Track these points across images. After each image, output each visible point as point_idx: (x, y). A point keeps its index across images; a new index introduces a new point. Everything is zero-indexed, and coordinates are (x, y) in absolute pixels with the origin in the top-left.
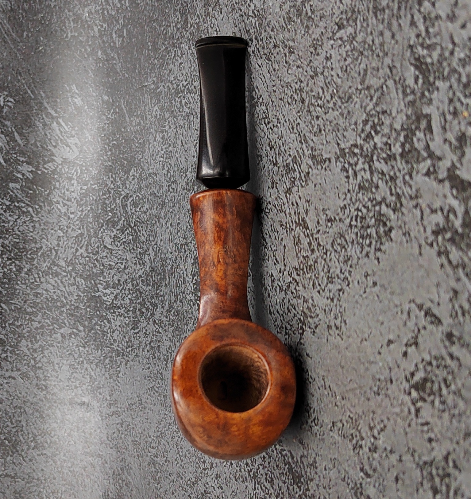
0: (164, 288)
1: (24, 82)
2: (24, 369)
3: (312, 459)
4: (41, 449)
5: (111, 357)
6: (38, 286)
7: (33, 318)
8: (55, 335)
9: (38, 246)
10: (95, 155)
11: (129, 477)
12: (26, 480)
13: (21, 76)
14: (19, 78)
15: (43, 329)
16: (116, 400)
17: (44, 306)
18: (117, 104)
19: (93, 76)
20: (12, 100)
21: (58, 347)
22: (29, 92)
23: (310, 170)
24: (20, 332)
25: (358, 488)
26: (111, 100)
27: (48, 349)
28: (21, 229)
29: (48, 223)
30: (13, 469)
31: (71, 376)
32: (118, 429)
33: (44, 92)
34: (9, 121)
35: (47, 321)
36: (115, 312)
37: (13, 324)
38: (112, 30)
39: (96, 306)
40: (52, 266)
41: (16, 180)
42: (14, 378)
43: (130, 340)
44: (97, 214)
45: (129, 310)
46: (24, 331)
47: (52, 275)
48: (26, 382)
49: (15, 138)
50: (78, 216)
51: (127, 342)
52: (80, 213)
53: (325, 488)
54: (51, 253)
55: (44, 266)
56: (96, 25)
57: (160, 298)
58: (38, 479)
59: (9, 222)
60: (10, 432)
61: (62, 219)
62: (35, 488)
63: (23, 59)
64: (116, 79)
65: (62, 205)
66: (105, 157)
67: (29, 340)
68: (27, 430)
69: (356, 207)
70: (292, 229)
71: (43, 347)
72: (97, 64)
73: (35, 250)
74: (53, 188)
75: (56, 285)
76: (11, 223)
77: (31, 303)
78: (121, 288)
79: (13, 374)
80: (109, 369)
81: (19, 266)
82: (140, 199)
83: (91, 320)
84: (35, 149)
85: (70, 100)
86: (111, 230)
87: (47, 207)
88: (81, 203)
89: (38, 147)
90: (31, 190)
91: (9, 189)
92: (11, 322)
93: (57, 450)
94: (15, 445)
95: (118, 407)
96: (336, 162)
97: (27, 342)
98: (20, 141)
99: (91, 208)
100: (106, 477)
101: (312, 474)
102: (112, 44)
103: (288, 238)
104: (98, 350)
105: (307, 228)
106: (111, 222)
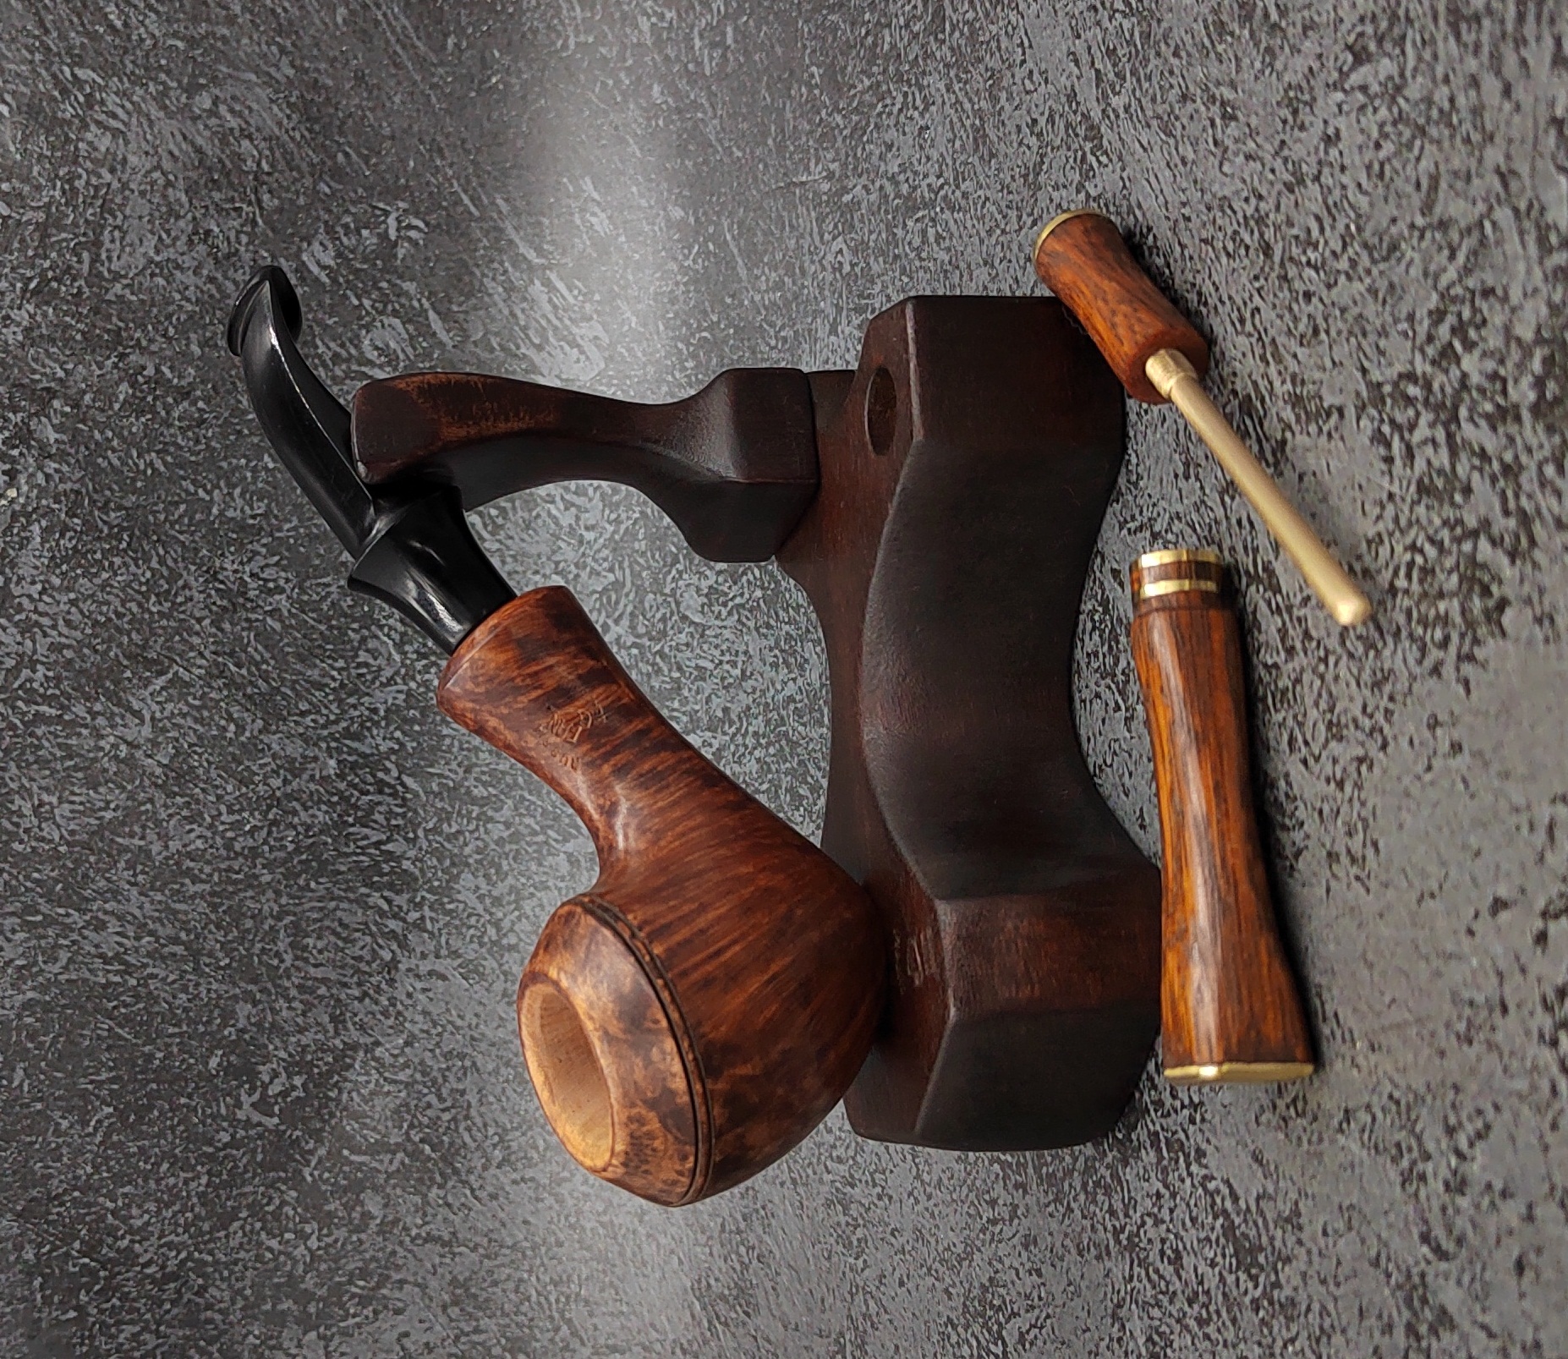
1: (450, 173)
2: (470, 951)
3: (1289, 1204)
4: (519, 1165)
7: (490, 813)
12: (481, 1251)
13: (443, 158)
15: (517, 843)
17: (520, 780)
18: (711, 230)
19: (638, 154)
20: (421, 225)
21: (559, 889)
22: (466, 200)
24: (456, 851)
25: (1415, 1287)
26: (692, 220)
27: (532, 895)
29: (524, 554)
34: (412, 280)
35: (528, 820)
37: (436, 830)
38: (692, 27)
42: (444, 978)
44: (658, 528)
46: (467, 850)
48: (477, 987)
49: (429, 326)
50: (607, 536)
52: (611, 529)
53: (1323, 1282)
56: (645, 13)
58: (513, 1247)
61: (563, 545)
62: (507, 1271)
63: (447, 111)
65: (562, 507)
66: (678, 375)
67: (481, 874)
68: (481, 1115)
69: (1408, 540)
71: (518, 893)
72: (649, 119)
77: (483, 773)
78: (733, 729)
79: (439, 966)
84: (485, 355)
87: (520, 513)
88: (615, 498)
89: (492, 350)
92: (431, 825)
94: (450, 1156)
97: (476, 877)
98: (443, 335)
101: (1289, 1245)
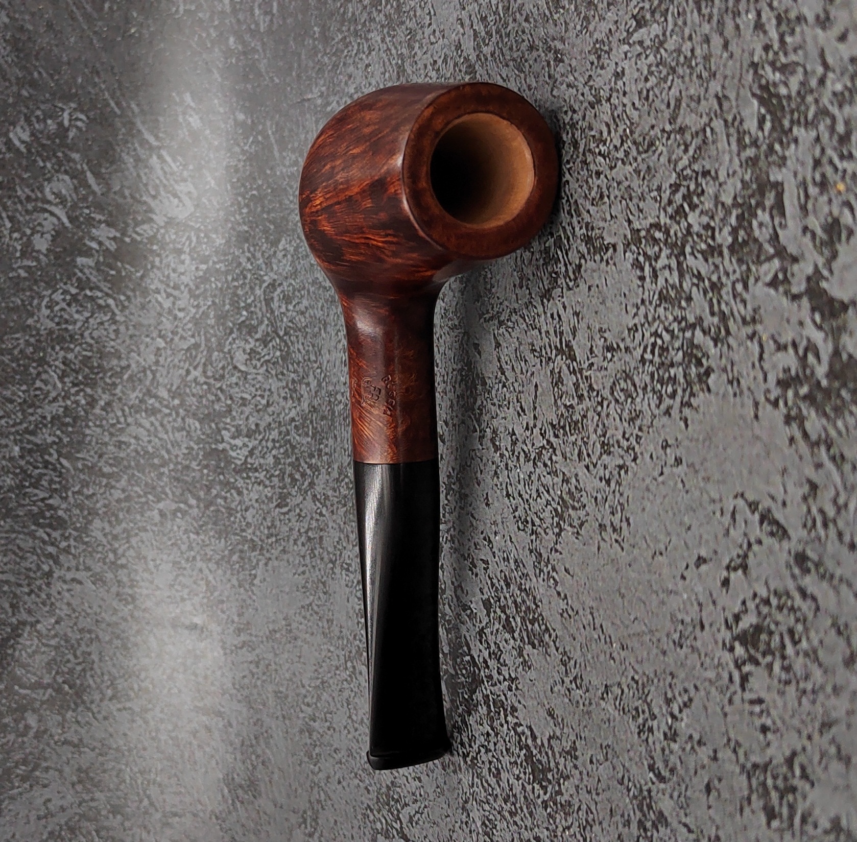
0: (331, 442)
5: (241, 551)
6: (122, 430)
8: (148, 513)
9: (124, 363)
10: (221, 213)
11: (267, 751)
14: (96, 80)
16: (248, 623)
23: (583, 261)
28: (96, 334)
30: (76, 731)
31: (175, 580)
32: (251, 672)
33: (138, 105)
36: (249, 477)
39: (218, 467)
40: (146, 398)
41: (88, 253)
43: (273, 525)
45: (272, 475)
47: (146, 411)
51: (269, 528)
54: (145, 375)
55: (134, 397)
57: (325, 458)
59: (75, 323)
60: (71, 671)
64: (259, 86)
70: (550, 359)
73: (119, 369)
74: (149, 267)
75: (152, 429)
76: (79, 324)
80: (238, 572)
81: (91, 396)
82: (294, 290)
83: (209, 488)
85: (181, 119)
86: (247, 341)
90: (112, 269)
91: (76, 266)
93: (150, 702)
95: (251, 635)
96: (625, 252)
99: (213, 302)
100: (230, 749)
102: (253, 27)
103: (542, 373)
104: (220, 538)
105: (574, 359)
106: (247, 326)
